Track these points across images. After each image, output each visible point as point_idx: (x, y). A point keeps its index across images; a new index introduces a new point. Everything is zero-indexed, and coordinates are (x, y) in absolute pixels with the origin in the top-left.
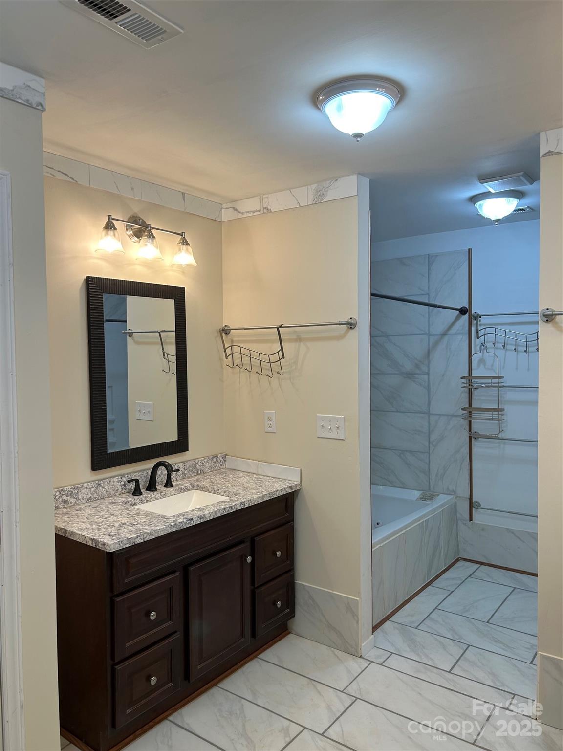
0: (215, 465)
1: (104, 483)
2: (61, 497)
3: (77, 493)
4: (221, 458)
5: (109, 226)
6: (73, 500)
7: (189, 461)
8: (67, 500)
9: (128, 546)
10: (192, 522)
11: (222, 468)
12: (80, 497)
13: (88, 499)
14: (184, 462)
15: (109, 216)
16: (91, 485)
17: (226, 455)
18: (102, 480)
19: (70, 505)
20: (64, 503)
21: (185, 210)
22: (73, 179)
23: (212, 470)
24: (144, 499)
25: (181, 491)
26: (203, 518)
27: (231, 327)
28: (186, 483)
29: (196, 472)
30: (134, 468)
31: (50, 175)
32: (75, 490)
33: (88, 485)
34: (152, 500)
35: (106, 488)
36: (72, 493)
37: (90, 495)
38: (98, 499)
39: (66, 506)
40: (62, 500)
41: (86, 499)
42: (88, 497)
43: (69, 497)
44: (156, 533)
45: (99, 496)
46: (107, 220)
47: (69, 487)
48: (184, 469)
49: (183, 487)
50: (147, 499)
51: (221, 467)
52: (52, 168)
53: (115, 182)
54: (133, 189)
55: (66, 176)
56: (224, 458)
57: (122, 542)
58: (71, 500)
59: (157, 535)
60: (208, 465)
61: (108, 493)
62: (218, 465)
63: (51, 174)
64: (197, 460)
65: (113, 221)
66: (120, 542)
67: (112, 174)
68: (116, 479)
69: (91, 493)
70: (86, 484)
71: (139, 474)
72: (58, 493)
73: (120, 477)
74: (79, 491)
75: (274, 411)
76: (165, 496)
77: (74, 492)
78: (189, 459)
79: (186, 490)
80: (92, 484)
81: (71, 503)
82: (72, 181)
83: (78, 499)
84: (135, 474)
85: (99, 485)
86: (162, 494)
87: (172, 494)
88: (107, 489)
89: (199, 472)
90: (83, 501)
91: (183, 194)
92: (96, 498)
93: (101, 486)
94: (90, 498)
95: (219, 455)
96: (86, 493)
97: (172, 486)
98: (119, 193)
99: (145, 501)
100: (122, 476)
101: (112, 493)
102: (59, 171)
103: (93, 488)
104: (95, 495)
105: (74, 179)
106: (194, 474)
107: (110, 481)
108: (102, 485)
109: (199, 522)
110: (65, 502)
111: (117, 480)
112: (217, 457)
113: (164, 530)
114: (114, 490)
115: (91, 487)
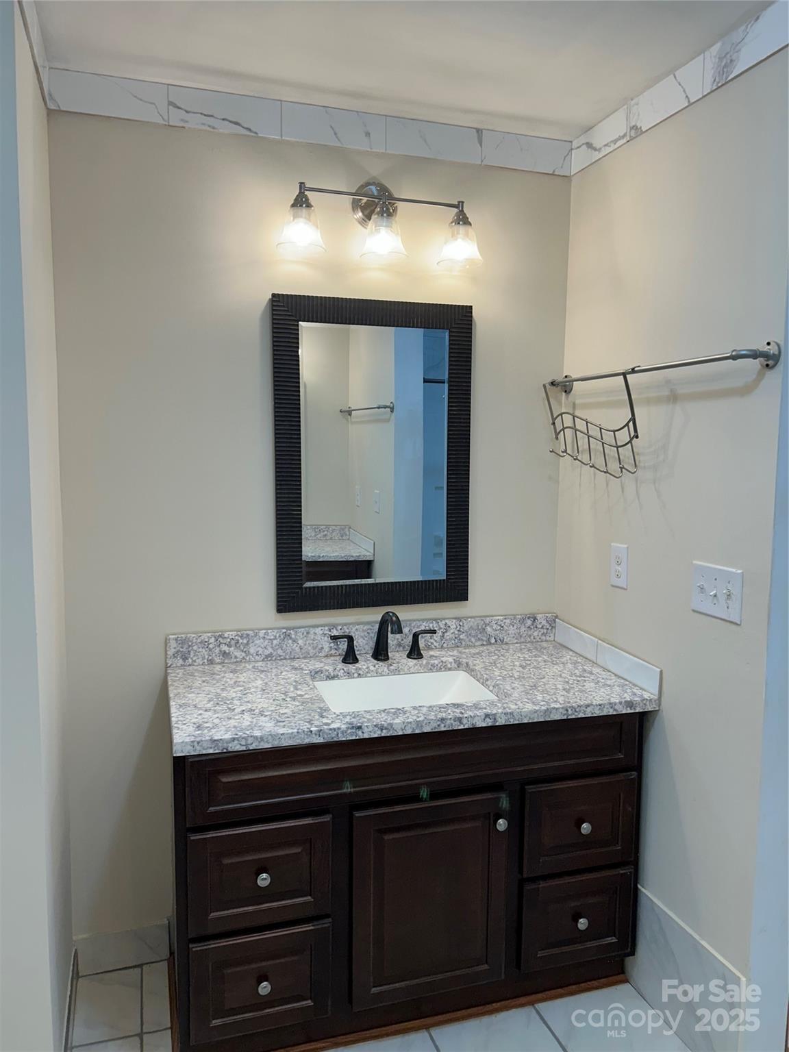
0: (529, 633)
1: (296, 635)
2: (219, 646)
3: (247, 644)
4: (544, 622)
5: (301, 202)
6: (239, 654)
7: (471, 617)
8: (229, 653)
9: (211, 751)
10: (360, 733)
11: (546, 641)
12: (252, 651)
13: (267, 657)
14: (459, 619)
15: (302, 184)
16: (271, 635)
17: (557, 617)
18: (293, 628)
19: (233, 660)
20: (223, 656)
21: (482, 161)
22: (250, 130)
23: (522, 640)
24: (353, 671)
25: (432, 668)
26: (386, 729)
27: (574, 376)
28: (448, 658)
29: (484, 639)
30: (357, 617)
31: (208, 129)
32: (243, 639)
33: (266, 634)
34: (369, 675)
35: (300, 642)
36: (238, 642)
37: (270, 650)
38: (285, 659)
39: (226, 661)
40: (221, 651)
41: (263, 656)
42: (267, 652)
43: (232, 649)
44: (274, 740)
45: (287, 654)
46: (298, 191)
47: (235, 633)
48: (459, 631)
49: (436, 662)
50: (361, 672)
51: (544, 638)
52: (212, 116)
53: (331, 127)
54: (368, 134)
55: (238, 127)
56: (552, 622)
57: (198, 743)
58: (236, 654)
59: (276, 743)
60: (512, 630)
61: (303, 651)
62: (535, 634)
63: (209, 126)
64: (488, 620)
65: (307, 193)
66: (196, 744)
67: (326, 112)
68: (319, 631)
69: (272, 647)
70: (265, 631)
71: (365, 628)
72: (212, 640)
73: (326, 628)
74: (251, 641)
75: (626, 546)
76: (397, 672)
77: (241, 641)
78: (471, 615)
79: (444, 667)
80: (274, 634)
81: (236, 657)
82: (248, 133)
83: (247, 653)
84: (357, 627)
85: (287, 636)
86: (392, 667)
87: (412, 670)
88: (302, 645)
89: (493, 641)
90: (257, 657)
91: (479, 131)
92: (280, 656)
93: (291, 638)
94: (270, 655)
95: (539, 617)
96: (262, 646)
97: (420, 656)
98: (339, 145)
99: (356, 675)
100: (334, 626)
101: (312, 652)
102: (223, 119)
103: (275, 639)
104: (280, 652)
105: (252, 129)
106: (479, 643)
107: (308, 633)
108: (293, 636)
109: (376, 736)
110: (225, 654)
111: (321, 632)
112: (535, 619)
113: (292, 736)
114: (314, 648)
115: (272, 637)
